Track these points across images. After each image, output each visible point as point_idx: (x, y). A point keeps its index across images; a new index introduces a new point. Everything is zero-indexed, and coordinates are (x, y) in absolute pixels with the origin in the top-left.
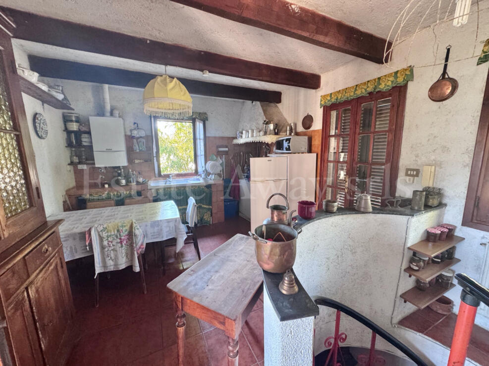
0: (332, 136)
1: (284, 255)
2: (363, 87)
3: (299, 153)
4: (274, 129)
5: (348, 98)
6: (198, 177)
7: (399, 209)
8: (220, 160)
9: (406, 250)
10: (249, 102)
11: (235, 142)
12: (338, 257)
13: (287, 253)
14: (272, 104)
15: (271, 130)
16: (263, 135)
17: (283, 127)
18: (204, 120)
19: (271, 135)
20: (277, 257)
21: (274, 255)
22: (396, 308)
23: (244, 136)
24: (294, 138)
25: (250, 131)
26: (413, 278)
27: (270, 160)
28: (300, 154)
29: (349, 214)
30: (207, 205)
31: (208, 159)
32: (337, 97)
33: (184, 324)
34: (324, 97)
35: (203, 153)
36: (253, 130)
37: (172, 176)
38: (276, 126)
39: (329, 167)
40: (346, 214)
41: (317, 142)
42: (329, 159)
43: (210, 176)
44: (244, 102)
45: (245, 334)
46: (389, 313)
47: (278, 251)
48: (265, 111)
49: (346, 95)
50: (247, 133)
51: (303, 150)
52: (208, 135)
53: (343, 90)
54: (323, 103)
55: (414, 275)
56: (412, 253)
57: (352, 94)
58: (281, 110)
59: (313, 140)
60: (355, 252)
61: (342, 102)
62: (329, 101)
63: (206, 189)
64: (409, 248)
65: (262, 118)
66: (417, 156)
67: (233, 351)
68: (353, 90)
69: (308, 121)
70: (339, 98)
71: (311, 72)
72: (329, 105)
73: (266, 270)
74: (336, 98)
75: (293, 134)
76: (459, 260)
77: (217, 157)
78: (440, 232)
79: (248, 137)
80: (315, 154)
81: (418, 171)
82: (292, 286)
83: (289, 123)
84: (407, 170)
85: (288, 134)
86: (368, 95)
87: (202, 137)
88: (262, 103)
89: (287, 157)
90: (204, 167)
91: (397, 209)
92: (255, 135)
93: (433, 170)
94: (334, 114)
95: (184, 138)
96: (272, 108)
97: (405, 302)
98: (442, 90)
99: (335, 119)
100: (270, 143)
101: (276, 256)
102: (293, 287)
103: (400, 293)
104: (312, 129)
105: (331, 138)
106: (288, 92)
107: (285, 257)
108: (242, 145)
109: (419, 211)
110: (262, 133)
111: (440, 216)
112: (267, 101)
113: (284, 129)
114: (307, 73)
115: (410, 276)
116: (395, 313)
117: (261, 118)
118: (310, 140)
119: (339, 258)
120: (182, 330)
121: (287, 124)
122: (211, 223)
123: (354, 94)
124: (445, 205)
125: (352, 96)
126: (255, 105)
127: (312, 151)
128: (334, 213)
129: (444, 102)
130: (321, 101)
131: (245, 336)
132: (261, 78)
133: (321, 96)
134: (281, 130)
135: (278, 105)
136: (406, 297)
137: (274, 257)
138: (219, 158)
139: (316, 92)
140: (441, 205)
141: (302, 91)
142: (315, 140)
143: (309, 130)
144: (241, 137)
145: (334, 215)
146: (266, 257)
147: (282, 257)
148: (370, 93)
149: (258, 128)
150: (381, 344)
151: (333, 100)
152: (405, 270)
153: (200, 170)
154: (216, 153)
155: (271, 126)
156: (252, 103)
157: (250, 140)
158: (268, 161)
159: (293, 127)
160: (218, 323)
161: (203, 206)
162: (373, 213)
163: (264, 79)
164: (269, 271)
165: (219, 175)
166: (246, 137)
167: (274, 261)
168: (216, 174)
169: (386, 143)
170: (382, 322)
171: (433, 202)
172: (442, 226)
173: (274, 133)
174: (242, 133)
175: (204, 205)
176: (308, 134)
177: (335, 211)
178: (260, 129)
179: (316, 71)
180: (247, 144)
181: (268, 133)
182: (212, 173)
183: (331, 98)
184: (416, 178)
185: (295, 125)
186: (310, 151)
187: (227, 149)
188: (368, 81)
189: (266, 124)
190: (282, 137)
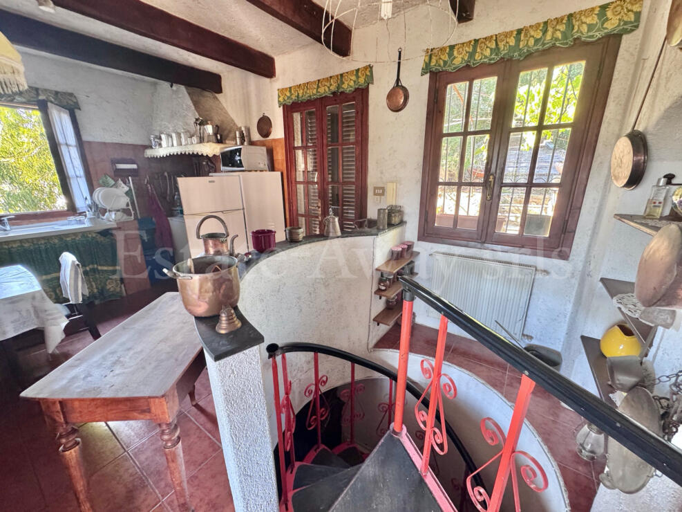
0: (298, 148)
1: (219, 290)
2: (326, 84)
3: (256, 171)
4: (215, 134)
5: (310, 96)
6: (78, 218)
7: (367, 229)
8: (123, 185)
9: (374, 272)
10: (166, 85)
11: (149, 153)
12: (310, 294)
13: (224, 287)
14: (207, 94)
15: (209, 135)
16: (197, 143)
17: (230, 132)
18: (72, 109)
19: (210, 143)
20: (211, 294)
21: (206, 292)
22: (371, 333)
23: (164, 143)
24: (246, 149)
25: (174, 135)
26: (384, 299)
27: (213, 182)
28: (258, 173)
29: (318, 241)
30: (109, 265)
31: (95, 183)
32: (298, 94)
33: (77, 443)
34: (281, 91)
35: (80, 171)
36: (180, 134)
37: (9, 220)
38: (217, 130)
39: (298, 191)
40: (314, 242)
41: (280, 156)
42: (298, 180)
43: (107, 214)
44: (155, 84)
45: (201, 425)
46: (364, 341)
47: (209, 285)
48: (196, 104)
49: (308, 92)
50: (170, 139)
51: (262, 166)
52: (85, 138)
53: (304, 84)
54: (281, 99)
55: (384, 296)
56: (380, 273)
57: (315, 91)
58: (225, 105)
59: (275, 153)
60: (328, 285)
61: (305, 101)
62: (289, 98)
63: (100, 239)
64: (377, 270)
65: (192, 115)
66: (382, 173)
67: (170, 440)
68: (316, 87)
69: (265, 125)
70: (300, 95)
71: (260, 50)
72: (289, 104)
73: (199, 316)
74: (296, 94)
75: (245, 143)
76: (417, 274)
77: (116, 181)
78: (401, 249)
79: (173, 145)
80: (279, 173)
81: (383, 189)
82: (231, 321)
83: (239, 126)
84: (375, 188)
85: (238, 143)
86: (332, 95)
87: (72, 140)
88: (189, 88)
89: (239, 176)
90: (89, 198)
91: (363, 230)
92: (183, 143)
93: (395, 188)
94: (297, 117)
95: (32, 146)
96: (208, 99)
97: (378, 325)
98: (396, 98)
99: (299, 125)
100: (210, 155)
101: (208, 292)
102: (234, 322)
103: (373, 317)
104: (271, 137)
105: (297, 151)
106: (231, 76)
107: (222, 291)
108: (163, 159)
109: (383, 229)
110: (195, 139)
111: (402, 235)
112: (198, 87)
113: (232, 135)
114: (254, 50)
115: (380, 298)
116: (370, 338)
117: (190, 114)
118: (270, 153)
119: (312, 296)
120: (74, 454)
121: (235, 128)
122: (124, 294)
123: (317, 92)
124: (406, 222)
125: (315, 95)
126: (176, 91)
127: (276, 169)
128: (301, 241)
129: (400, 112)
130: (279, 97)
131: (201, 427)
132: (176, 41)
133: (278, 90)
134: (227, 136)
135: (217, 95)
136: (378, 320)
137: (206, 294)
138: (120, 182)
139: (271, 82)
140: (402, 223)
141: (252, 77)
142: (277, 153)
143: (268, 138)
144: (160, 145)
145: (301, 245)
146: (195, 297)
147: (218, 292)
148: (334, 93)
149: (188, 131)
150: (361, 373)
151: (294, 97)
152: (376, 293)
153: (80, 204)
154: (113, 174)
155: (209, 129)
156: (172, 86)
157: (176, 150)
158: (210, 182)
159: (244, 132)
160: (139, 413)
161: (100, 268)
162: (342, 237)
163: (182, 45)
164: (203, 316)
165: (126, 211)
166: (168, 146)
167: (207, 300)
168: (118, 211)
169: (354, 159)
170: (359, 352)
171: (395, 220)
172: (403, 244)
173: (215, 140)
174: (160, 139)
175: (101, 265)
176: (267, 144)
177: (300, 240)
178: (192, 132)
179: (267, 50)
180: (172, 158)
181: (206, 139)
182: (108, 208)
183: (292, 94)
184: (382, 197)
185: (248, 130)
186: (272, 168)
187: (135, 166)
188: (331, 77)
189: (200, 124)
190: (230, 147)
